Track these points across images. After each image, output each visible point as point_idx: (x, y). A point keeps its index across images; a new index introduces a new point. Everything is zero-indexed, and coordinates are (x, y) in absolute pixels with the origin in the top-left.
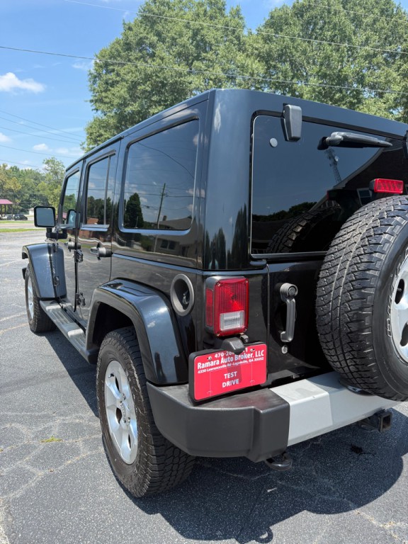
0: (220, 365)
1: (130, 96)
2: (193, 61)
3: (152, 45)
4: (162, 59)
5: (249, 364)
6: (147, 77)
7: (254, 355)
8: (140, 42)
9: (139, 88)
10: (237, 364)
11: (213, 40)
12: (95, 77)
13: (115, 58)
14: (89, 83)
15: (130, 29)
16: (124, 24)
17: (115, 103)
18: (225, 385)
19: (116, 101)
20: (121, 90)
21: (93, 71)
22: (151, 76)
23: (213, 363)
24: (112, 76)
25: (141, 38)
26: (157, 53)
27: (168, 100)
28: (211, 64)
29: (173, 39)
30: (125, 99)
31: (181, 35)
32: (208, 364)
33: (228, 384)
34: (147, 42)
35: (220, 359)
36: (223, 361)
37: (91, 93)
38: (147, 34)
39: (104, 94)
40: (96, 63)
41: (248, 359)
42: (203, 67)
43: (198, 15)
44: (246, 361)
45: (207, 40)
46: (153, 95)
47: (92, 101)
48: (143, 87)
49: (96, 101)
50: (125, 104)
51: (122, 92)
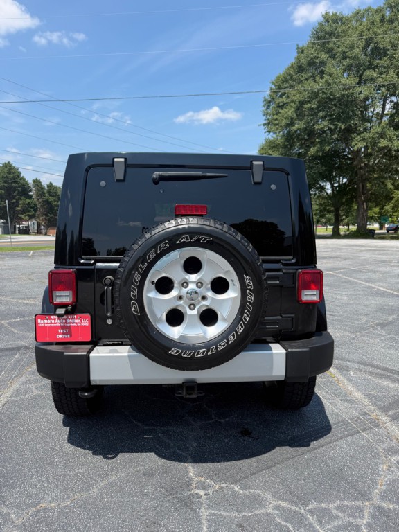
0: (55, 323)
1: (297, 115)
2: (364, 70)
3: (323, 63)
4: (330, 75)
5: (77, 327)
6: (315, 95)
7: (81, 321)
8: (312, 63)
9: (306, 106)
10: (68, 325)
11: (388, 44)
12: (270, 102)
13: (287, 81)
14: (264, 109)
15: (302, 52)
16: (298, 48)
17: (283, 124)
18: (58, 336)
19: (284, 122)
20: (289, 112)
21: (267, 98)
22: (318, 93)
23: (49, 321)
24: (284, 99)
25: (312, 59)
26: (327, 70)
27: (334, 114)
28: (385, 70)
29: (344, 53)
30: (292, 119)
31: (352, 47)
32: (45, 321)
33: (61, 336)
34: (317, 61)
35: (55, 319)
36: (57, 321)
37: (265, 117)
38: (318, 53)
39: (275, 117)
40: (271, 89)
41: (77, 323)
42: (375, 75)
43: (373, 23)
44: (75, 324)
45: (381, 46)
46: (320, 111)
47: (264, 125)
48: (309, 105)
49: (269, 123)
50: (292, 123)
51: (289, 113)
